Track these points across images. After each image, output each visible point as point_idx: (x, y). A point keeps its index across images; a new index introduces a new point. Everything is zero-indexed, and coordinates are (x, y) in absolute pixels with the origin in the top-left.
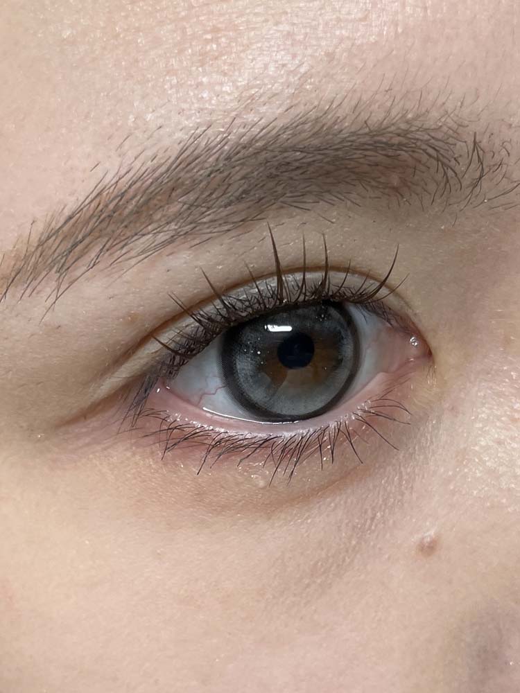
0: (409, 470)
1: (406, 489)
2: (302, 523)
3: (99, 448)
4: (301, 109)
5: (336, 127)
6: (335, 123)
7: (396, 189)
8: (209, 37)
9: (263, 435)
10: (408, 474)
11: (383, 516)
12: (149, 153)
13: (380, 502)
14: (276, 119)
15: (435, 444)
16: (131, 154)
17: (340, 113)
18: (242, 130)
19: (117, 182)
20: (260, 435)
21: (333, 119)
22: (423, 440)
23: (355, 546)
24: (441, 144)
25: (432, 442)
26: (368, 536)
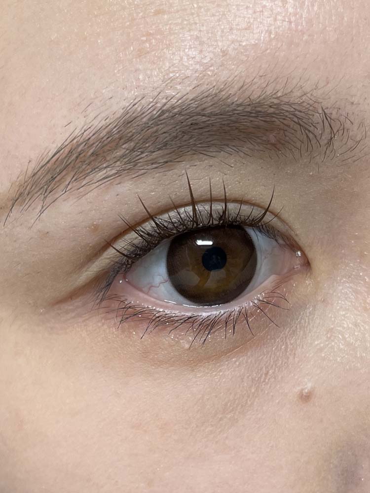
0: (292, 342)
6: (228, 98)
7: (274, 145)
9: (189, 314)
13: (272, 363)
15: (311, 325)
23: (254, 393)
24: (302, 114)
25: (309, 323)
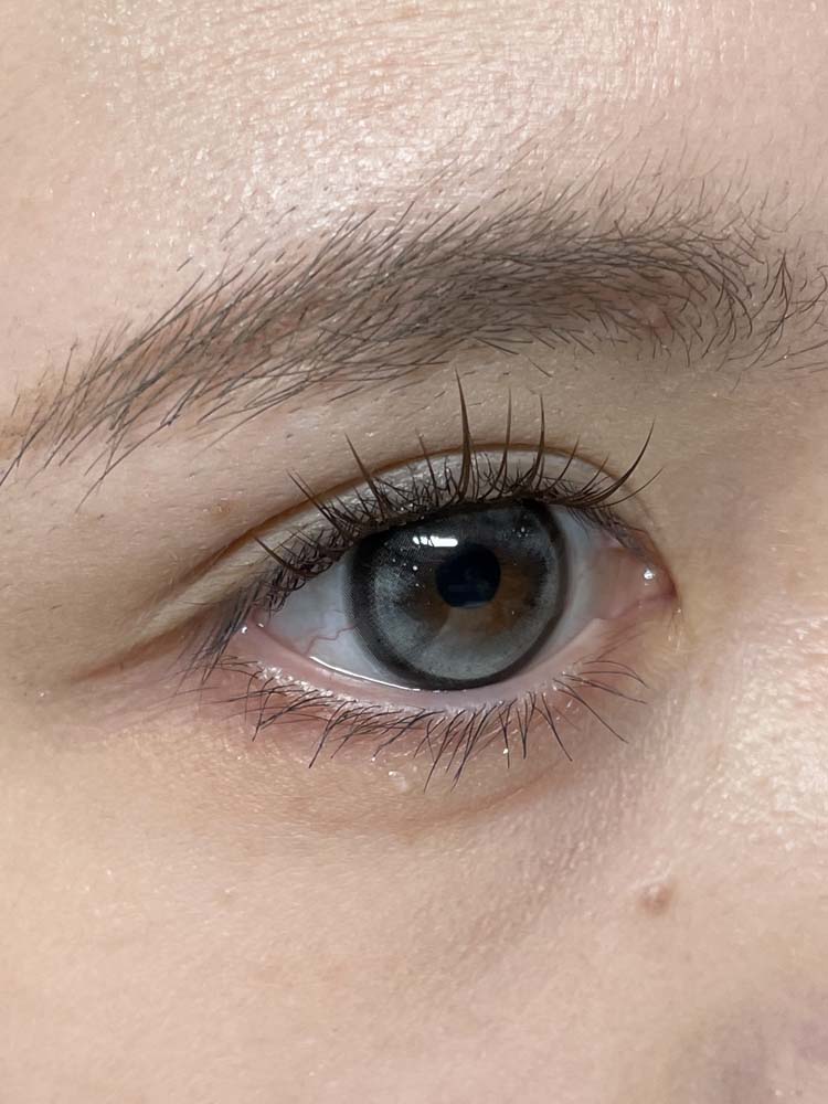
0: (632, 776)
1: (627, 806)
2: (462, 854)
3: (139, 716)
4: (519, 196)
5: (570, 227)
8: (378, 72)
10: (631, 782)
11: (589, 848)
12: (273, 248)
14: (478, 207)
16: (243, 248)
17: (579, 206)
18: (423, 222)
19: (218, 291)
20: (407, 709)
21: (568, 214)
22: (657, 729)
26: (563, 879)
